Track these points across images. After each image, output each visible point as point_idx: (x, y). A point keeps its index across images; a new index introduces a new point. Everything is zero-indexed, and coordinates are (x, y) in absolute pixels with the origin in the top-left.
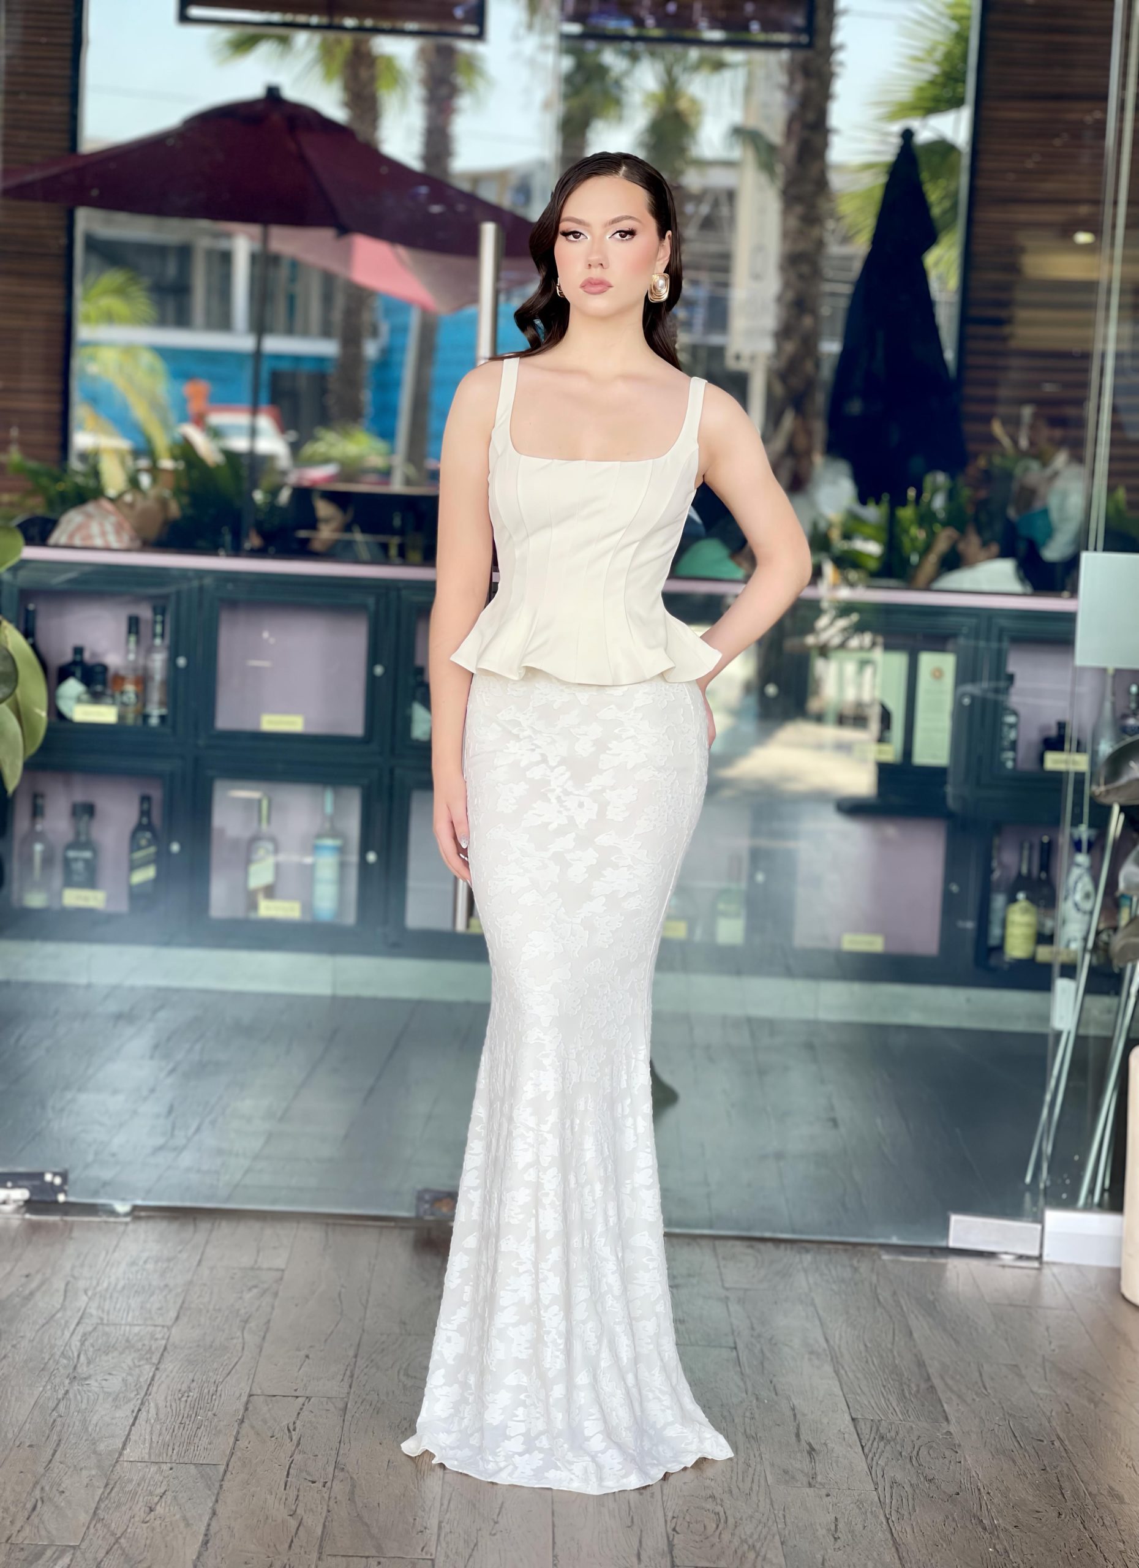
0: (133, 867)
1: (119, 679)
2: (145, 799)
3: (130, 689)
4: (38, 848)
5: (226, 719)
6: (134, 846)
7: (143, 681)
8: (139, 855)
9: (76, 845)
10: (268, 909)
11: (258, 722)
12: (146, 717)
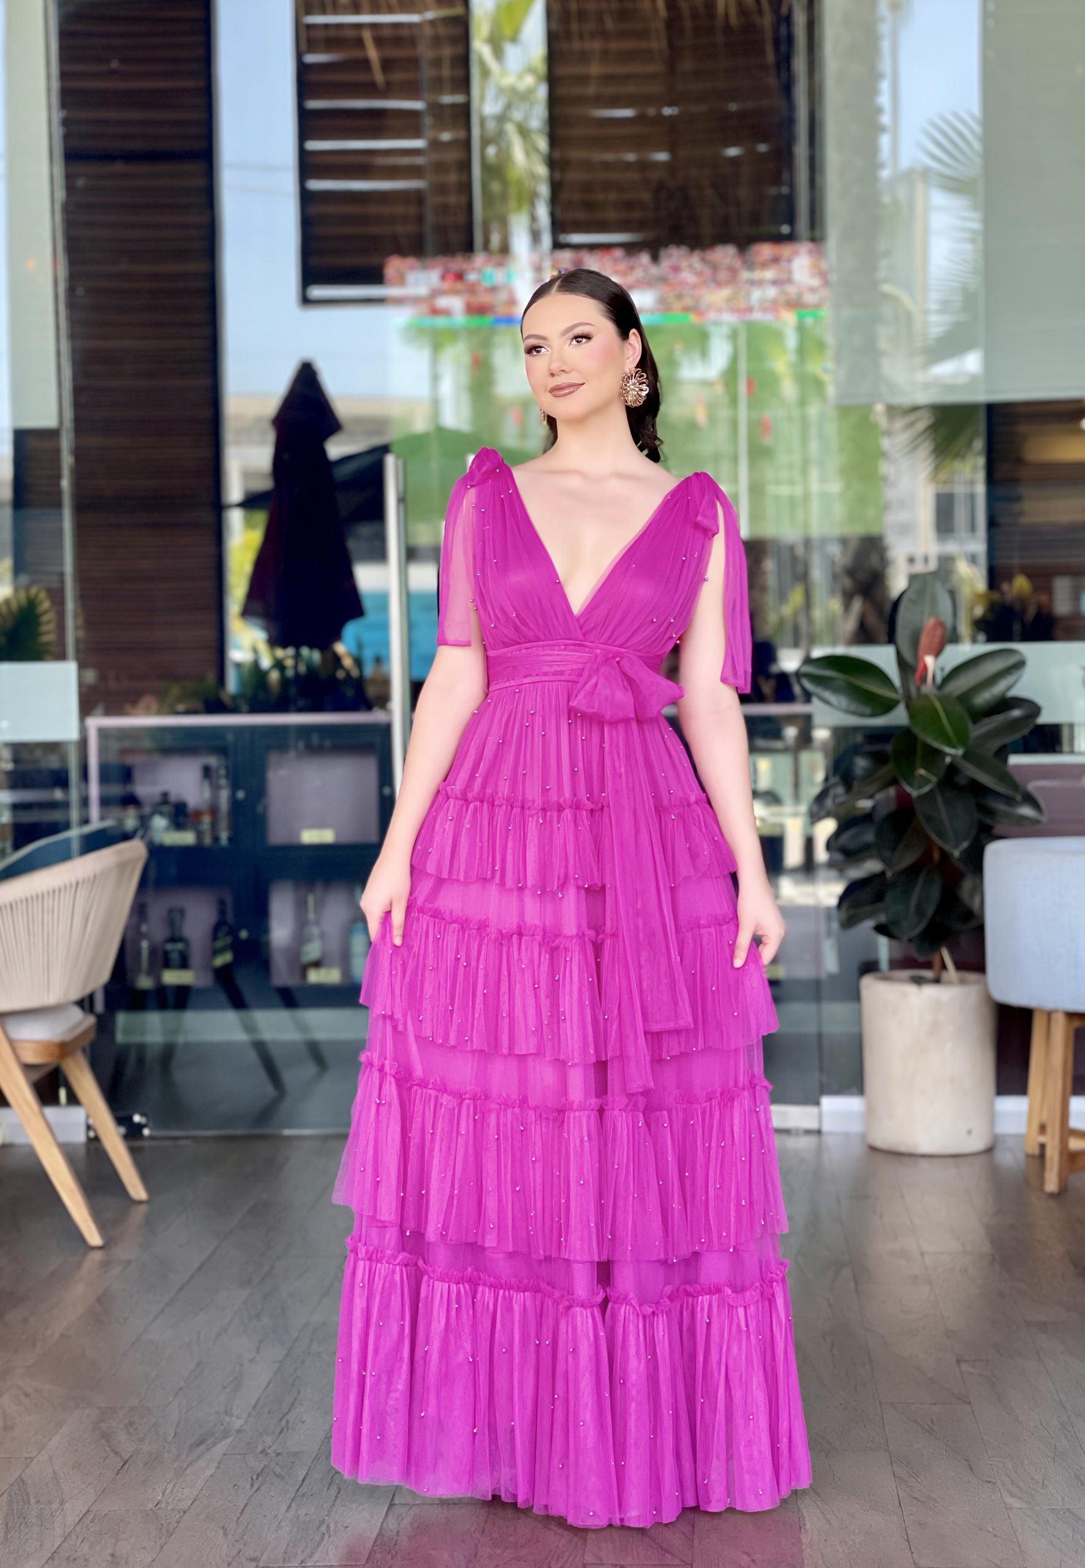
0: (216, 952)
1: (198, 814)
2: (222, 903)
3: (206, 820)
4: (145, 944)
5: (277, 835)
6: (215, 936)
7: (214, 810)
8: (220, 944)
9: (173, 940)
10: (315, 977)
11: (298, 835)
12: (216, 839)
